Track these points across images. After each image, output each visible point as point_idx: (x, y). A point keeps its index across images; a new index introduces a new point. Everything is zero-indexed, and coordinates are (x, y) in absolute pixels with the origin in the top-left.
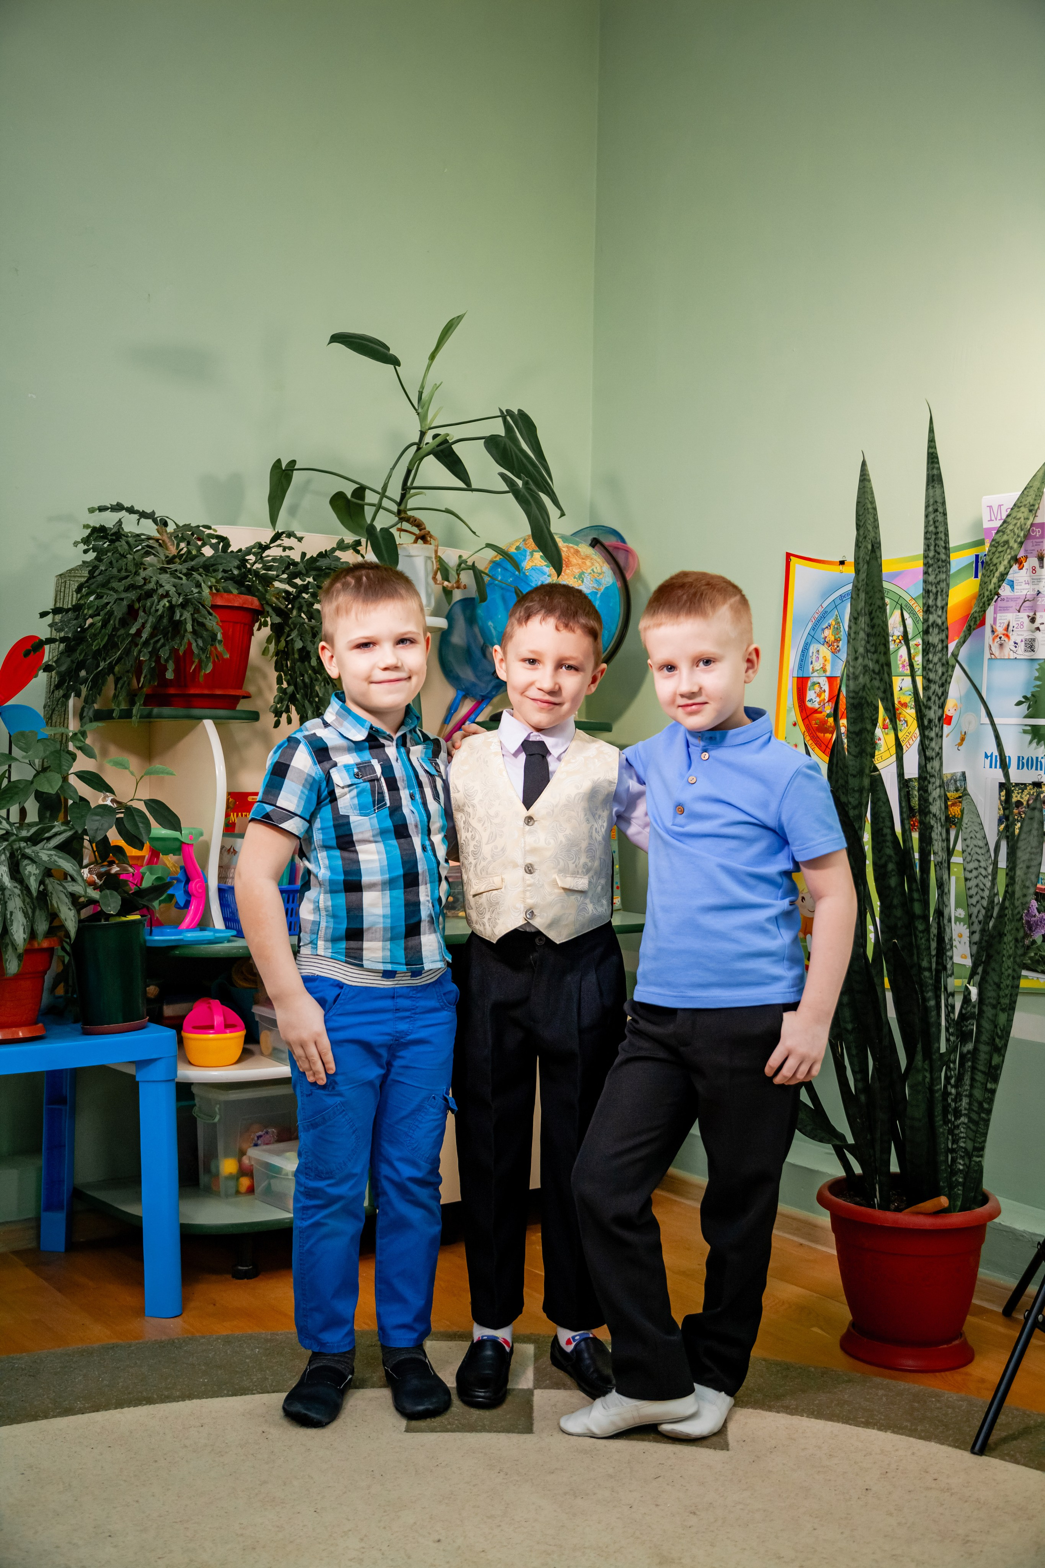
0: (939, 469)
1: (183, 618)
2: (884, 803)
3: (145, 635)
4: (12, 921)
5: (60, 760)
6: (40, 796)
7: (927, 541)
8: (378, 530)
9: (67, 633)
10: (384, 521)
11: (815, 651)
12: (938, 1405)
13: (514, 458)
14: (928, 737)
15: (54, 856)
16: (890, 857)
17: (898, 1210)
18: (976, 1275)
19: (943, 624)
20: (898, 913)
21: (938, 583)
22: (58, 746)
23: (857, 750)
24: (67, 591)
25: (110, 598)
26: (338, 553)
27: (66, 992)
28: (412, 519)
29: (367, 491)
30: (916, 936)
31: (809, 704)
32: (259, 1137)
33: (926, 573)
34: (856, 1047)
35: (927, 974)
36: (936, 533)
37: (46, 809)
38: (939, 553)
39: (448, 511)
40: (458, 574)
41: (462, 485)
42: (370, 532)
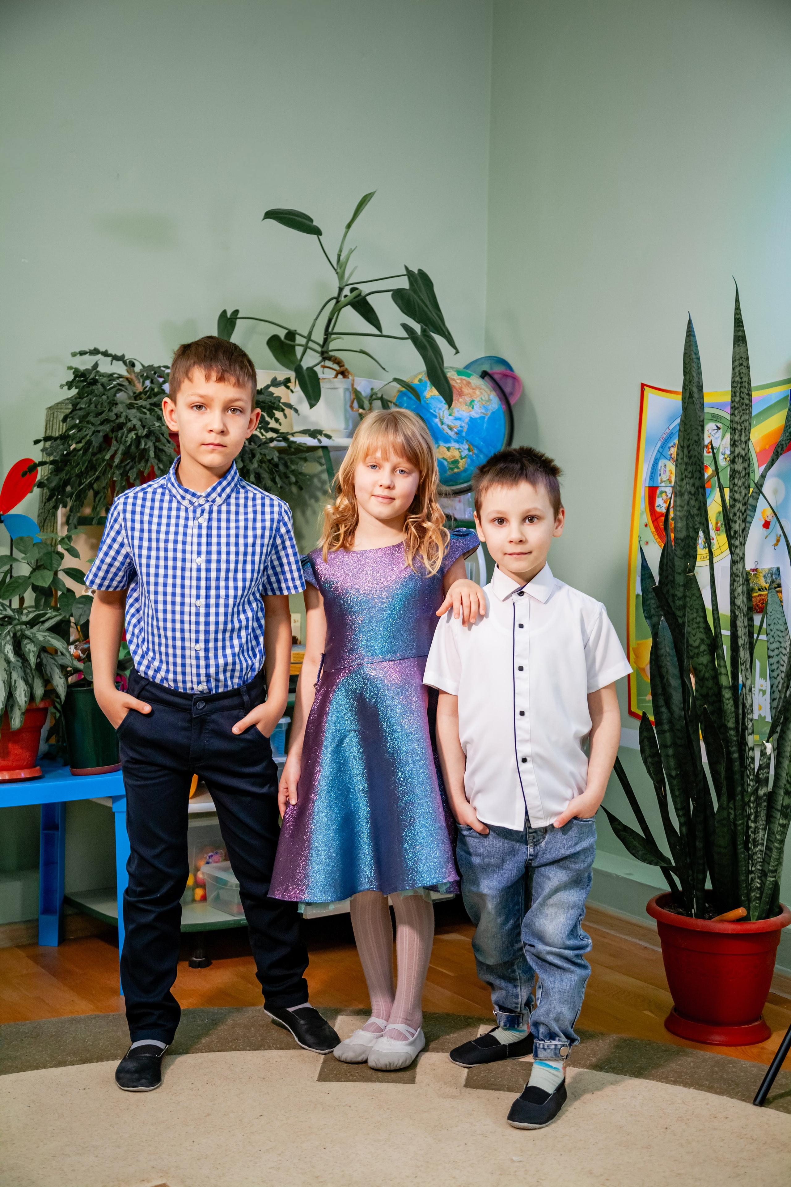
0: (744, 331)
1: (147, 447)
2: (698, 598)
3: (117, 461)
4: (16, 688)
5: (51, 560)
6: (35, 588)
7: (734, 389)
8: (305, 368)
9: (55, 457)
10: (310, 360)
11: (663, 465)
13: (417, 307)
14: (734, 545)
15: (48, 637)
16: (702, 640)
17: (710, 918)
18: (772, 971)
19: (746, 455)
20: (710, 684)
21: (743, 422)
22: (50, 549)
23: (682, 553)
24: (55, 421)
25: (88, 431)
26: (272, 389)
27: (58, 741)
28: (333, 358)
29: (297, 337)
30: (724, 703)
31: (658, 509)
32: (210, 857)
33: (732, 414)
34: (679, 790)
35: (732, 732)
36: (741, 383)
37: (41, 599)
38: (743, 399)
39: (362, 352)
40: (371, 404)
41: (375, 331)
42: (298, 370)
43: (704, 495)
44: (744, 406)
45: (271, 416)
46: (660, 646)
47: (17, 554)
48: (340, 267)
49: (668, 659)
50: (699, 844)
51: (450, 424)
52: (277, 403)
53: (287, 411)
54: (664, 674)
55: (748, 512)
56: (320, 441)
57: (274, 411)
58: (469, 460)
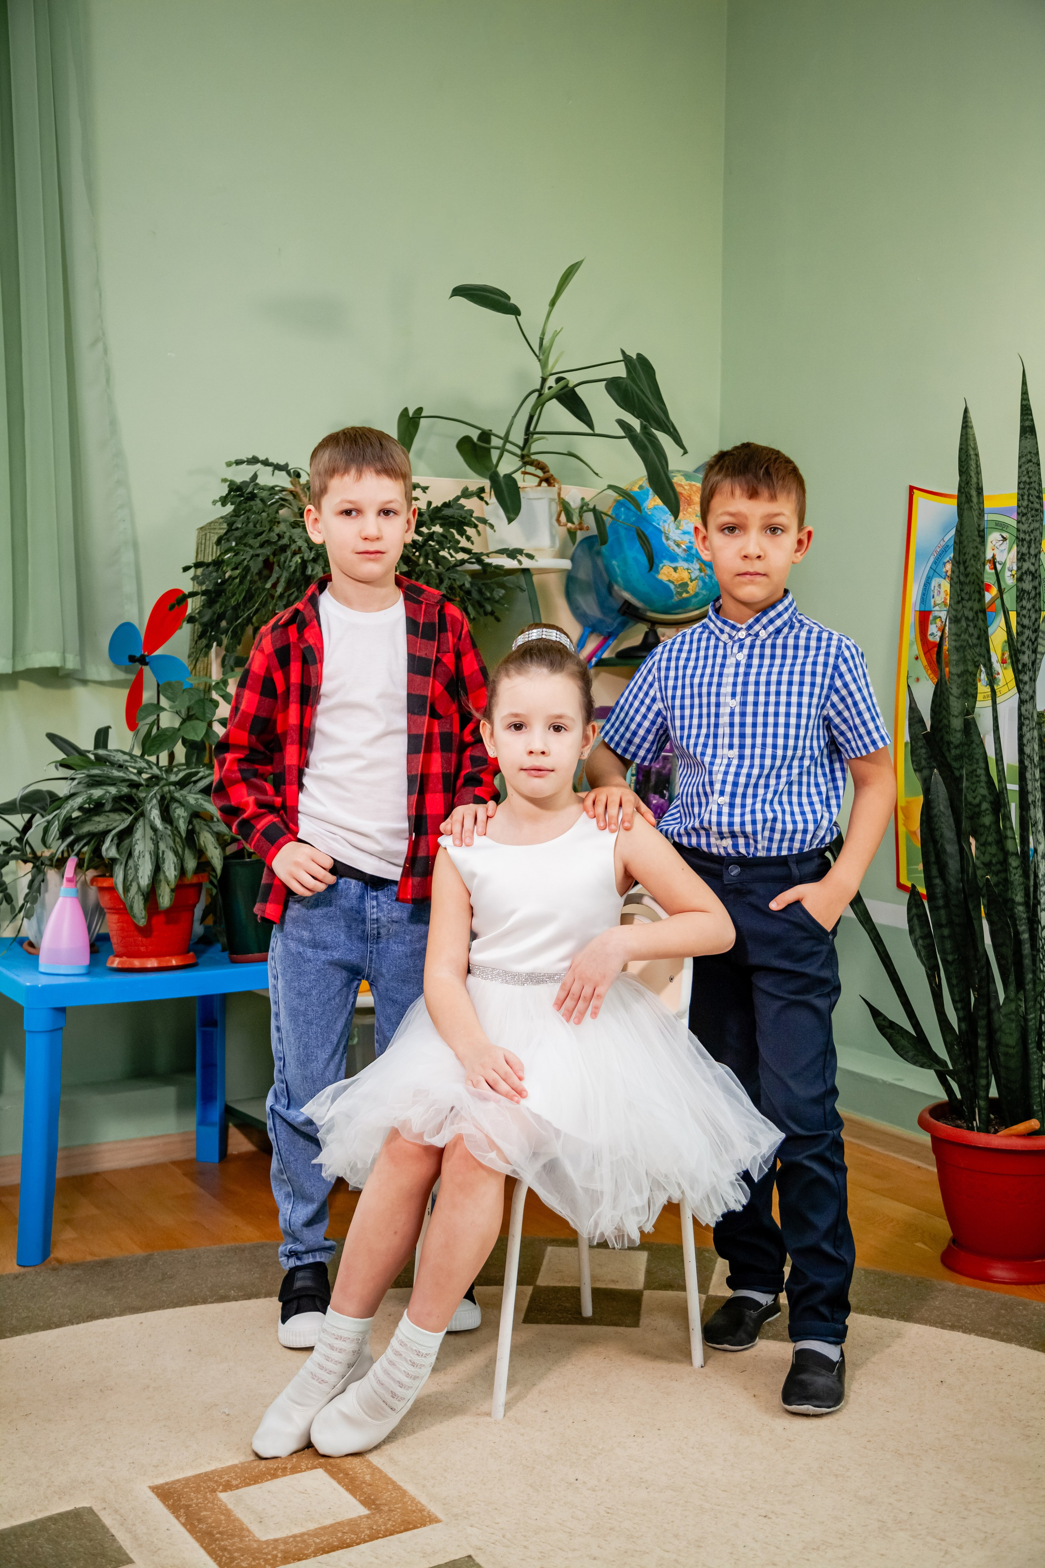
0: (1032, 420)
2: (978, 745)
3: (280, 589)
4: (164, 860)
5: (204, 709)
6: (185, 742)
7: (1021, 491)
8: (502, 475)
9: (207, 586)
10: (507, 466)
11: (936, 585)
12: (1025, 1312)
13: (636, 400)
14: (1021, 681)
15: (200, 800)
16: (984, 796)
17: (996, 1132)
19: (1036, 571)
20: (993, 849)
21: (1032, 532)
22: (202, 695)
23: (959, 691)
24: (207, 543)
25: (246, 556)
26: (462, 501)
27: (215, 923)
28: (536, 463)
29: (493, 437)
30: (1010, 872)
31: (931, 638)
33: (1019, 521)
34: (956, 978)
35: (1021, 908)
36: (1030, 483)
37: (193, 754)
38: (1032, 503)
39: (571, 454)
40: (581, 516)
41: (585, 429)
42: (494, 478)
43: (985, 620)
44: (1033, 512)
45: (462, 533)
46: (932, 805)
47: (164, 702)
48: (542, 353)
49: (943, 820)
50: (982, 1043)
51: (677, 539)
52: (469, 517)
53: (481, 526)
54: (938, 837)
55: (1040, 640)
56: (520, 562)
57: (465, 528)
58: (701, 583)
